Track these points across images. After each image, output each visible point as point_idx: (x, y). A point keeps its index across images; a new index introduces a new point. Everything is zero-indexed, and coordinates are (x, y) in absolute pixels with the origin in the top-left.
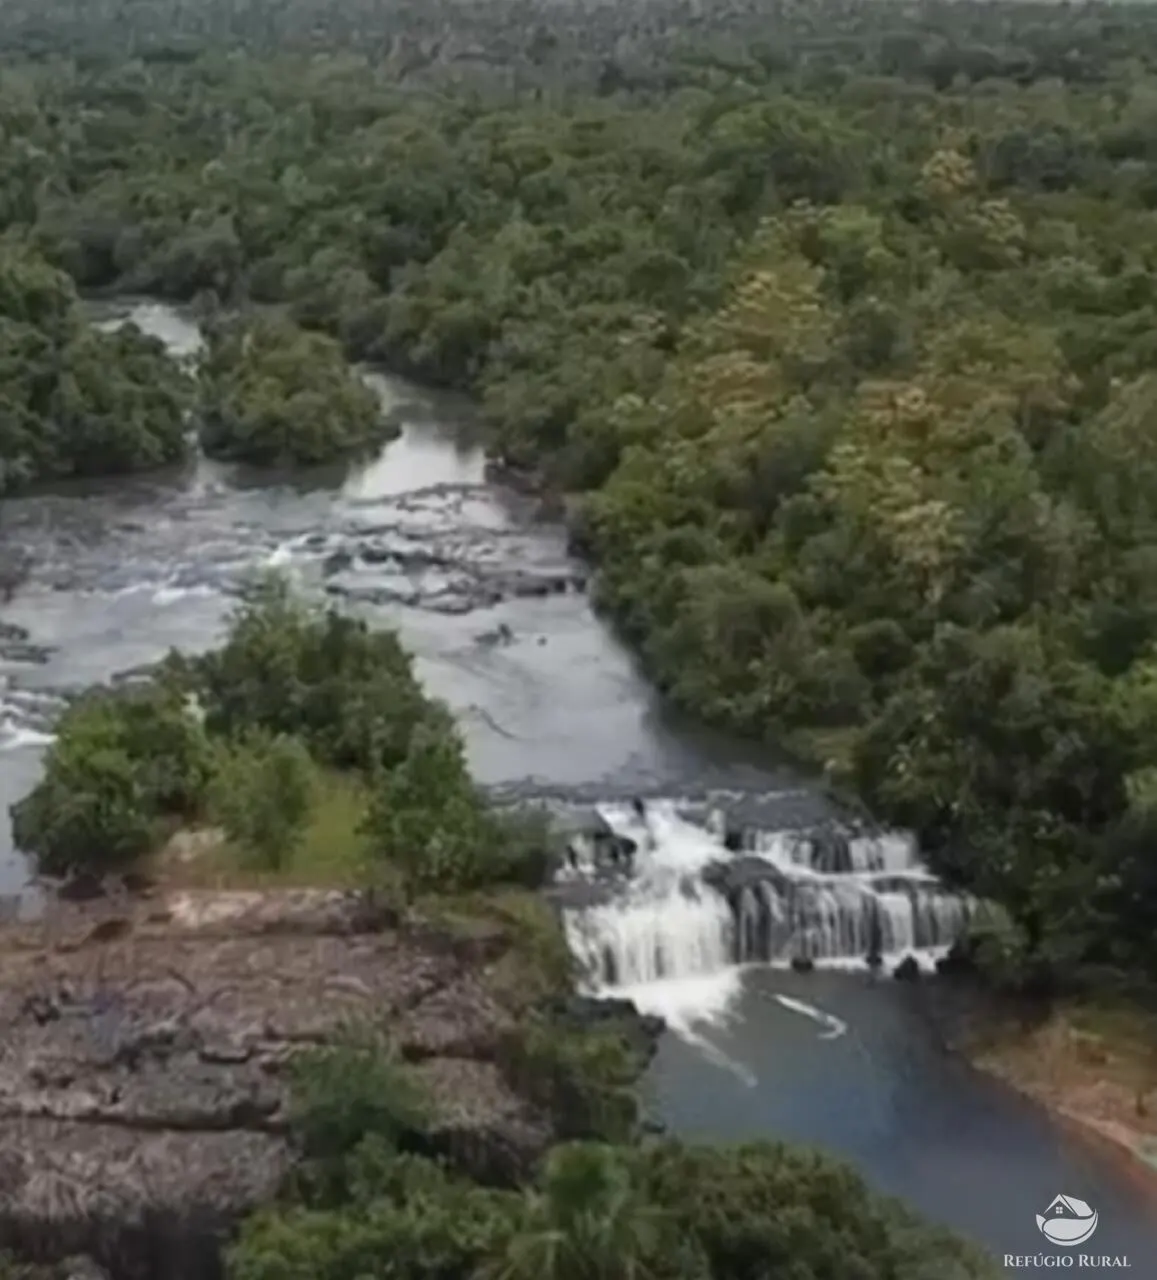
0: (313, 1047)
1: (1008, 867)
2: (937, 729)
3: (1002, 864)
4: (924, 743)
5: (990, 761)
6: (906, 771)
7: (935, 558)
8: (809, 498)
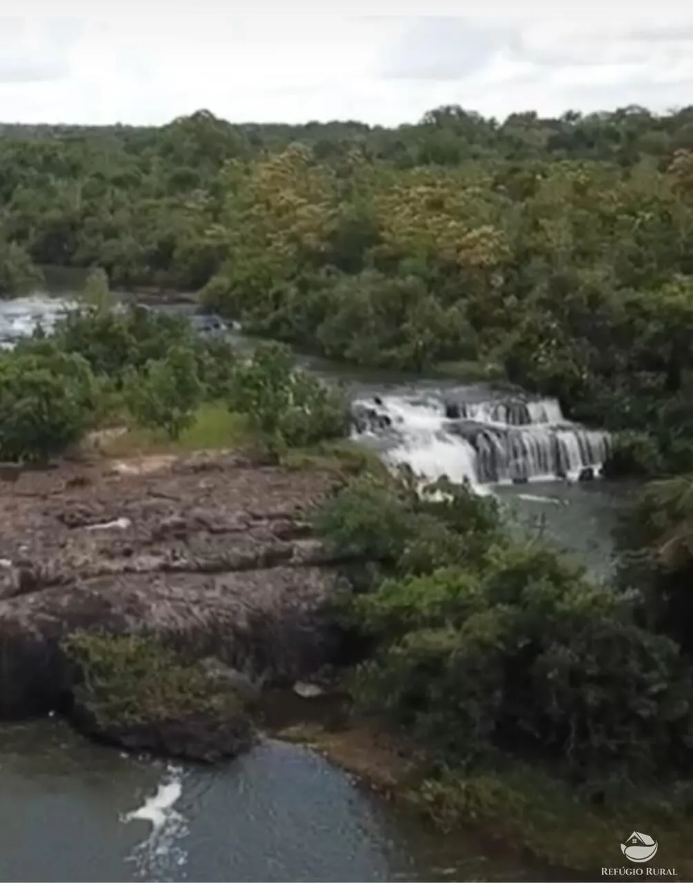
0: (286, 522)
1: (628, 408)
2: (561, 334)
3: (624, 407)
4: (554, 342)
5: (594, 350)
6: (545, 361)
7: (493, 260)
8: (385, 246)
